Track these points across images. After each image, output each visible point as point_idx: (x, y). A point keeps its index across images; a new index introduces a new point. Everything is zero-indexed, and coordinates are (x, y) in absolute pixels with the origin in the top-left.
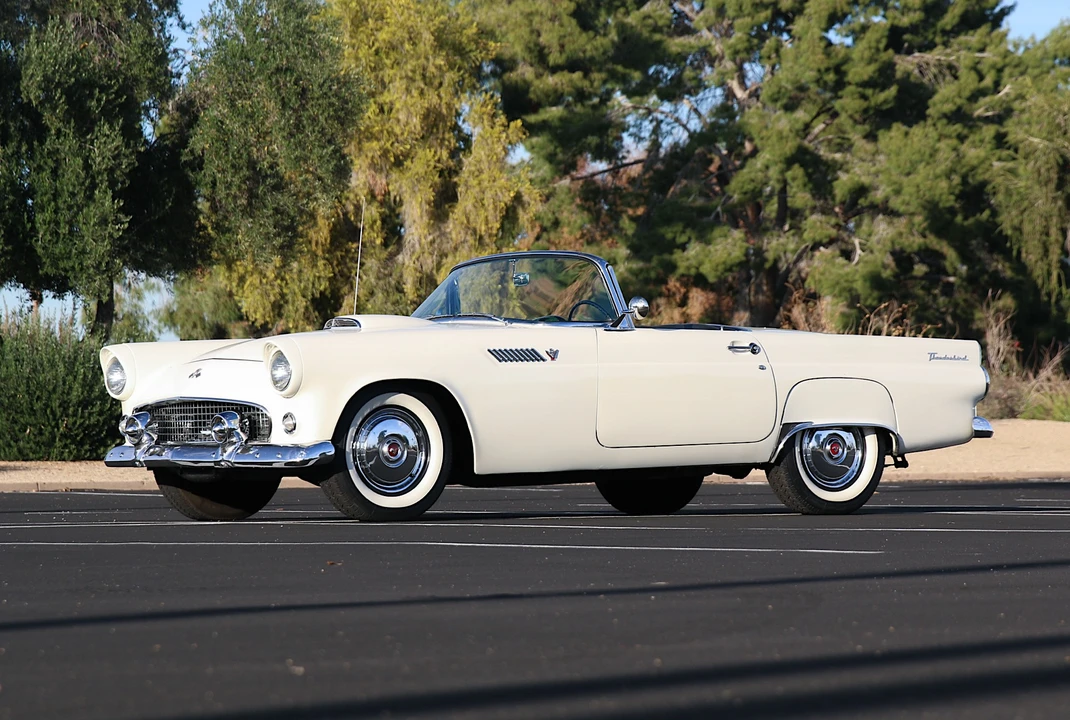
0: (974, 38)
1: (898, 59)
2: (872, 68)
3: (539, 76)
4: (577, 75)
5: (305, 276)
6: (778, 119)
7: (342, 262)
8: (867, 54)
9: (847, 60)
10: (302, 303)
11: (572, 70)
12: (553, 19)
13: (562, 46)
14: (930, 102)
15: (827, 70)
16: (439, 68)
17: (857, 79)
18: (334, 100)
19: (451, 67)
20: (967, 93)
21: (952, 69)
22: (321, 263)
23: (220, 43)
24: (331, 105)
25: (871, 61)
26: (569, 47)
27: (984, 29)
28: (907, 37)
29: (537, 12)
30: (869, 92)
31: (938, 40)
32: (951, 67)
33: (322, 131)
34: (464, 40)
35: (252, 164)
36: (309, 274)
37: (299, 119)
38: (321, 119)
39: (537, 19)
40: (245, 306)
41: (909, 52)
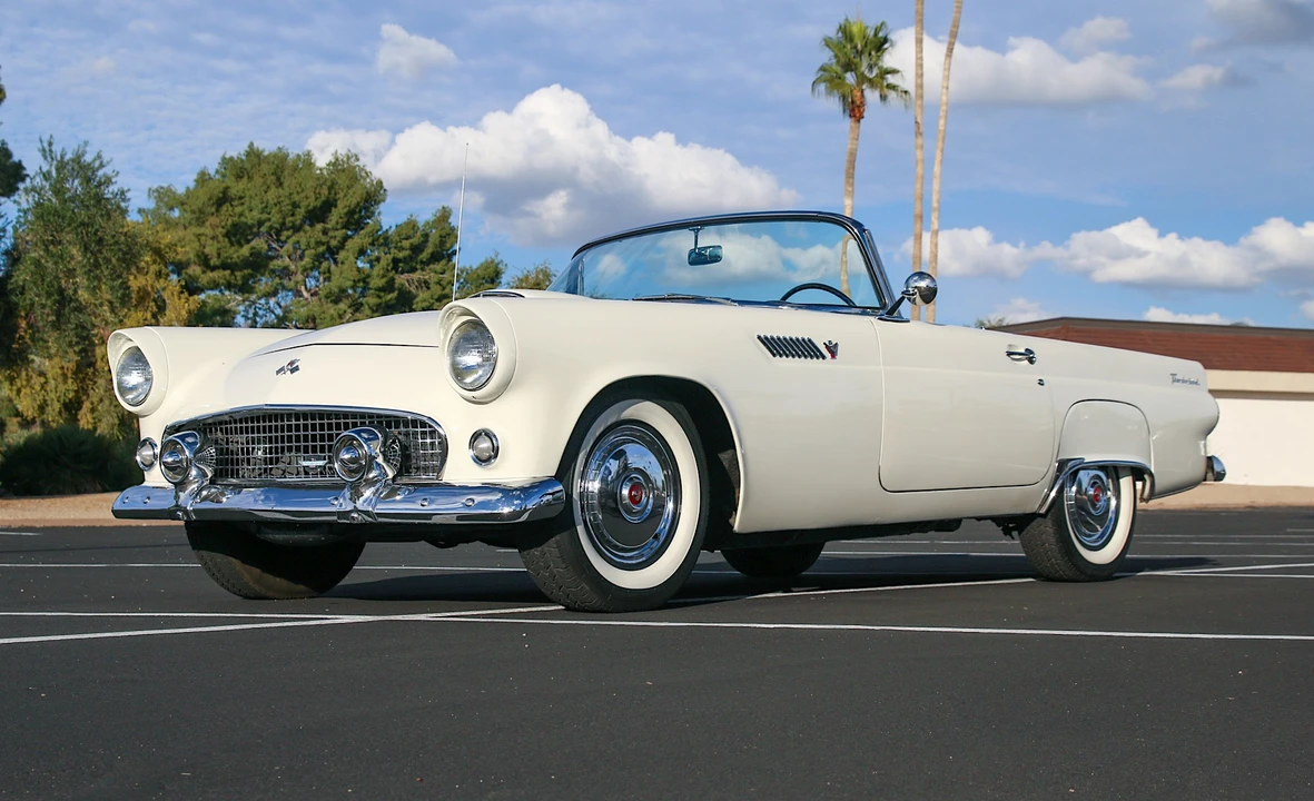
0: (438, 267)
1: (396, 277)
2: (384, 280)
3: (204, 272)
4: (228, 272)
5: (59, 390)
6: (329, 309)
7: (83, 380)
8: (381, 272)
9: (369, 276)
10: (57, 406)
11: (224, 269)
12: (213, 238)
13: (219, 255)
14: (415, 301)
15: (359, 281)
16: (147, 262)
17: (376, 286)
18: (122, 246)
19: (155, 262)
20: (436, 297)
21: (427, 284)
22: (70, 381)
23: (38, 204)
24: (120, 250)
25: (383, 276)
26: (224, 255)
27: (444, 262)
28: (401, 265)
29: (203, 234)
30: (382, 294)
31: (418, 266)
32: (426, 282)
33: (114, 269)
34: (162, 247)
35: (61, 291)
36: (62, 388)
37: (96, 260)
38: (114, 260)
39: (203, 238)
40: (20, 408)
41: (402, 273)
